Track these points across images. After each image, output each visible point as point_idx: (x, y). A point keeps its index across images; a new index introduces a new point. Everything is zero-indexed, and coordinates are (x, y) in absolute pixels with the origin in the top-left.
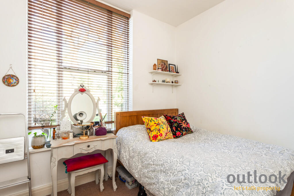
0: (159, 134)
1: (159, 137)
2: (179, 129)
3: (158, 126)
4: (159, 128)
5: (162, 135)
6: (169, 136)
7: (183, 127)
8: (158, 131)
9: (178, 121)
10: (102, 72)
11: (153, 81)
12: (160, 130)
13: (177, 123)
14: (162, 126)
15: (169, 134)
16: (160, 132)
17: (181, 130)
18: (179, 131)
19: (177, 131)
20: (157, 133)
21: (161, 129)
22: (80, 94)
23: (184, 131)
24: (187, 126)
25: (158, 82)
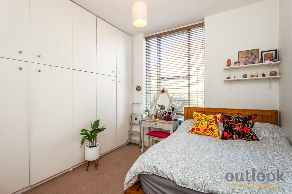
0: (196, 128)
1: (196, 131)
2: (228, 130)
3: (199, 121)
4: (198, 123)
5: (199, 129)
6: (209, 133)
7: (234, 129)
8: (197, 125)
9: (231, 122)
10: (183, 77)
11: (227, 78)
12: (198, 125)
13: (228, 123)
14: (202, 122)
15: (209, 131)
16: (197, 127)
17: (230, 131)
18: (228, 133)
19: (225, 132)
20: (195, 127)
21: (200, 124)
22: (162, 94)
23: (236, 135)
24: (242, 129)
25: (235, 78)
